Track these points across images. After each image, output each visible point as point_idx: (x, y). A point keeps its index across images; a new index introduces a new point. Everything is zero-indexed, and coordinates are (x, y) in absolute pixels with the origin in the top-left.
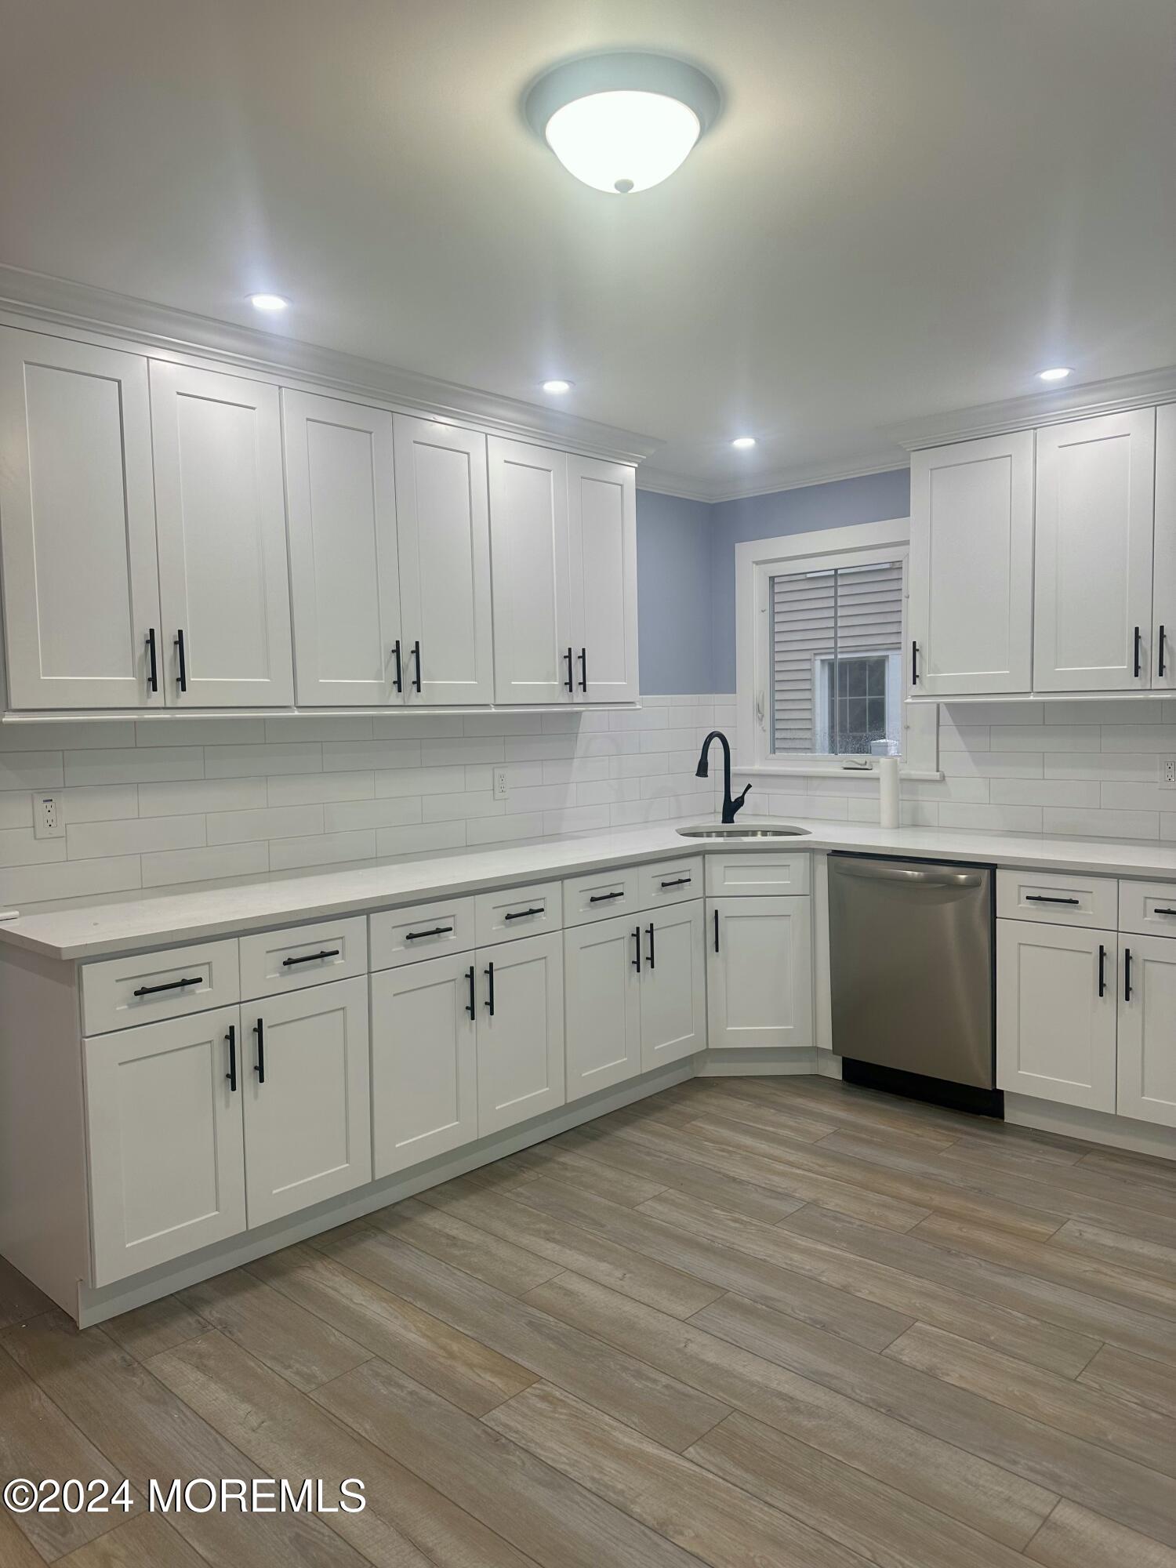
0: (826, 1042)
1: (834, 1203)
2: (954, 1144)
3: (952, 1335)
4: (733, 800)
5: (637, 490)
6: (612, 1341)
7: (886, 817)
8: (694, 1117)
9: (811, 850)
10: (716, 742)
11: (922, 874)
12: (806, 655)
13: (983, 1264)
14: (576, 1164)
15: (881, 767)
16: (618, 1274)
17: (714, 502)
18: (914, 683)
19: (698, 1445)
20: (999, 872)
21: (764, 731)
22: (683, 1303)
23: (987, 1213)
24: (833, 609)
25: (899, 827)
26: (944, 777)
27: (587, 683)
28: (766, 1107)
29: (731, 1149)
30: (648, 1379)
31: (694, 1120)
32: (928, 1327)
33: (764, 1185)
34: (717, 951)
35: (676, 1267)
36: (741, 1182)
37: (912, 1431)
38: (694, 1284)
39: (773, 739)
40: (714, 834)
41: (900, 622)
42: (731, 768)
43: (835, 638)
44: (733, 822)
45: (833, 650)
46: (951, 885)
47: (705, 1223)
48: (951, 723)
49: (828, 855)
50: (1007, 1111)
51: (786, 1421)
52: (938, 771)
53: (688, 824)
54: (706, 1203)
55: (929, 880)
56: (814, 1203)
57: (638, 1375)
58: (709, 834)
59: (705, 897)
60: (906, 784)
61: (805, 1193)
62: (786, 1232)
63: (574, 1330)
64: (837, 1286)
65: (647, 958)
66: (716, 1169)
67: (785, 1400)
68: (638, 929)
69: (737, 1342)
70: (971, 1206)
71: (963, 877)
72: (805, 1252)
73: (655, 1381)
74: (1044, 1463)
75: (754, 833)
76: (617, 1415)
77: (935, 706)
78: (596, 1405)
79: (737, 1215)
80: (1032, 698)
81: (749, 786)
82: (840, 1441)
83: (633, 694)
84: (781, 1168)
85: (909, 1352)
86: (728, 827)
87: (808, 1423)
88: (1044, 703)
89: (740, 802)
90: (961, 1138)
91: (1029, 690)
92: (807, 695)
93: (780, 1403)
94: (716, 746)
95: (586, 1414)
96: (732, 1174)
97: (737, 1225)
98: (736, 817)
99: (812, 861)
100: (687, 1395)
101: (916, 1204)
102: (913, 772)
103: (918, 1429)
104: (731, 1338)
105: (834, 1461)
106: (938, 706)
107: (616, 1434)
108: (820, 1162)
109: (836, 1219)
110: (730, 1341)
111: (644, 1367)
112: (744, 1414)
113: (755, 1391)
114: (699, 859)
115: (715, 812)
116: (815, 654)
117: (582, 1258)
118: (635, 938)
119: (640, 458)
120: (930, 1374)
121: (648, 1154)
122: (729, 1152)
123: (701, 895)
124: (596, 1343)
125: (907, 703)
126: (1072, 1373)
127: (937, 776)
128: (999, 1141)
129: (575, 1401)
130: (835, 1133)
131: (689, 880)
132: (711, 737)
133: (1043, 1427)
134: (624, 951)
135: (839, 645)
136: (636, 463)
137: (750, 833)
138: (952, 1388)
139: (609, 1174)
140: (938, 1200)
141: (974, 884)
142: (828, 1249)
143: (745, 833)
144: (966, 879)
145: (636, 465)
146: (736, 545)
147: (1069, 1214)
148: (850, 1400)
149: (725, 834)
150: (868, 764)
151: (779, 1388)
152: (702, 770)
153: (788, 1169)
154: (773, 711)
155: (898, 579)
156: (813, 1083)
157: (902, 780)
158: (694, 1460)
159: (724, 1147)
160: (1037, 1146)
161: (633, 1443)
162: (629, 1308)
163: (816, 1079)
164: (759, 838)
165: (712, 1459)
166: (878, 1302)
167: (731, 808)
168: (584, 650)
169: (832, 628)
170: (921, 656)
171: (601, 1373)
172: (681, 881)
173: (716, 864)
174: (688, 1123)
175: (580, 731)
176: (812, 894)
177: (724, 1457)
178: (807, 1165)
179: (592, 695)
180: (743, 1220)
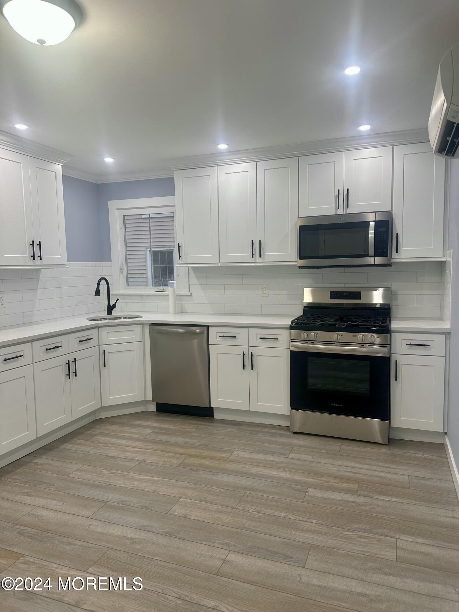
0: (150, 397)
1: (151, 459)
2: (196, 429)
3: (193, 501)
4: (111, 305)
5: (62, 175)
6: (58, 533)
7: (171, 310)
8: (95, 435)
9: (143, 324)
10: (103, 282)
11: (184, 330)
12: (143, 248)
13: (205, 472)
14: (42, 462)
15: (169, 290)
16: (60, 504)
17: (98, 183)
18: (179, 259)
19: (93, 566)
20: (210, 328)
21: (124, 277)
22: (88, 510)
23: (207, 453)
24: (149, 231)
25: (176, 313)
26: (192, 294)
27: (42, 256)
28: (125, 426)
29: (110, 445)
30: (73, 544)
31: (95, 436)
32: (185, 500)
33: (124, 457)
34: (105, 367)
35: (85, 496)
36: (114, 458)
37: (178, 540)
38: (93, 502)
39: (128, 281)
40: (103, 319)
41: (174, 237)
42: (110, 292)
43: (150, 242)
44: (112, 314)
45: (150, 247)
46: (195, 333)
47: (99, 476)
48: (194, 274)
49: (149, 325)
50: (215, 414)
51: (130, 548)
52: (189, 292)
53: (92, 316)
54: (99, 468)
55: (186, 333)
56: (144, 461)
57: (69, 544)
58: (101, 319)
59: (99, 345)
60: (178, 297)
61: (140, 457)
62: (132, 474)
63: (39, 531)
64: (152, 491)
65: (73, 373)
66: (104, 454)
67: (129, 540)
68: (69, 361)
69: (110, 521)
70: (201, 451)
71: (198, 330)
72: (139, 480)
73: (75, 545)
74: (224, 540)
75: (120, 318)
76: (58, 562)
77: (188, 268)
78: (49, 560)
79: (112, 471)
80: (219, 265)
81: (118, 299)
82: (151, 550)
83: (64, 261)
84: (131, 449)
85: (178, 510)
86: (110, 316)
87: (138, 547)
88: (224, 267)
89: (114, 306)
90: (199, 427)
91: (218, 262)
92: (144, 264)
93: (128, 541)
94: (103, 283)
95: (44, 565)
96: (110, 455)
97: (112, 475)
98: (113, 312)
99: (143, 328)
100: (88, 547)
101: (181, 454)
102: (181, 293)
103: (181, 539)
104: (109, 520)
105: (148, 559)
106: (189, 268)
107: (58, 570)
108: (146, 444)
109: (152, 465)
110: (108, 521)
111: (71, 540)
112: (113, 549)
113: (117, 539)
114: (96, 330)
115: (104, 311)
116: (147, 248)
117: (43, 501)
118: (68, 364)
119: (64, 162)
120: (185, 517)
121: (75, 453)
122: (109, 446)
123: (98, 345)
124: (50, 535)
125: (177, 267)
126: (234, 505)
127: (189, 294)
128: (211, 426)
129: (39, 561)
130: (152, 432)
131: (92, 339)
132: (101, 279)
133: (224, 527)
134: (63, 370)
135: (152, 245)
136: (62, 163)
137: (118, 318)
138: (193, 520)
139: (58, 464)
140: (190, 451)
141: (201, 333)
142: (148, 478)
143: (116, 318)
144: (199, 331)
145: (62, 165)
146: (109, 201)
147: (235, 448)
148: (155, 534)
149: (108, 319)
150: (164, 290)
151: (128, 536)
152: (97, 293)
153: (133, 449)
154: (127, 270)
155: (172, 221)
156: (145, 414)
157: (177, 296)
158: (92, 573)
159: (107, 445)
160: (225, 425)
161: (66, 572)
162: (65, 517)
163: (147, 413)
164: (122, 320)
165: (99, 570)
166: (167, 494)
167: (110, 309)
168: (40, 242)
169: (149, 238)
170: (181, 248)
171: (51, 546)
172: (88, 339)
173: (104, 332)
174: (93, 438)
175: (40, 277)
176: (143, 341)
177: (104, 568)
178: (141, 446)
179: (44, 261)
180: (114, 473)
